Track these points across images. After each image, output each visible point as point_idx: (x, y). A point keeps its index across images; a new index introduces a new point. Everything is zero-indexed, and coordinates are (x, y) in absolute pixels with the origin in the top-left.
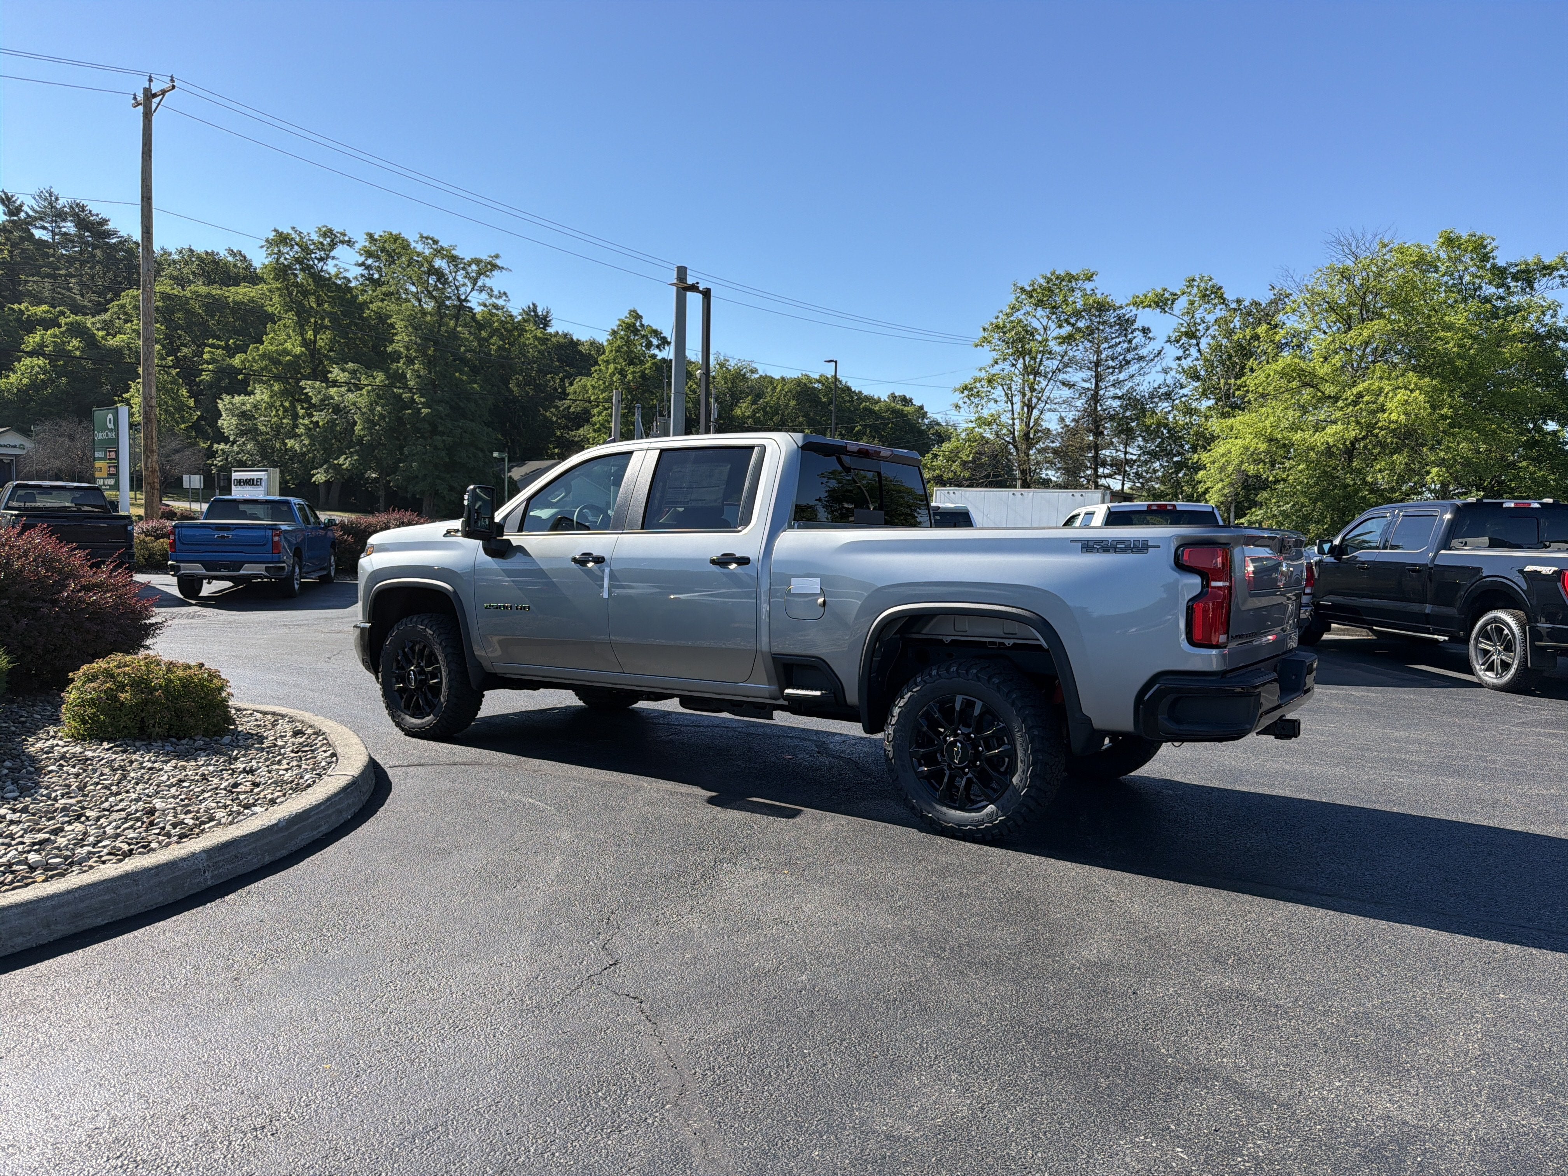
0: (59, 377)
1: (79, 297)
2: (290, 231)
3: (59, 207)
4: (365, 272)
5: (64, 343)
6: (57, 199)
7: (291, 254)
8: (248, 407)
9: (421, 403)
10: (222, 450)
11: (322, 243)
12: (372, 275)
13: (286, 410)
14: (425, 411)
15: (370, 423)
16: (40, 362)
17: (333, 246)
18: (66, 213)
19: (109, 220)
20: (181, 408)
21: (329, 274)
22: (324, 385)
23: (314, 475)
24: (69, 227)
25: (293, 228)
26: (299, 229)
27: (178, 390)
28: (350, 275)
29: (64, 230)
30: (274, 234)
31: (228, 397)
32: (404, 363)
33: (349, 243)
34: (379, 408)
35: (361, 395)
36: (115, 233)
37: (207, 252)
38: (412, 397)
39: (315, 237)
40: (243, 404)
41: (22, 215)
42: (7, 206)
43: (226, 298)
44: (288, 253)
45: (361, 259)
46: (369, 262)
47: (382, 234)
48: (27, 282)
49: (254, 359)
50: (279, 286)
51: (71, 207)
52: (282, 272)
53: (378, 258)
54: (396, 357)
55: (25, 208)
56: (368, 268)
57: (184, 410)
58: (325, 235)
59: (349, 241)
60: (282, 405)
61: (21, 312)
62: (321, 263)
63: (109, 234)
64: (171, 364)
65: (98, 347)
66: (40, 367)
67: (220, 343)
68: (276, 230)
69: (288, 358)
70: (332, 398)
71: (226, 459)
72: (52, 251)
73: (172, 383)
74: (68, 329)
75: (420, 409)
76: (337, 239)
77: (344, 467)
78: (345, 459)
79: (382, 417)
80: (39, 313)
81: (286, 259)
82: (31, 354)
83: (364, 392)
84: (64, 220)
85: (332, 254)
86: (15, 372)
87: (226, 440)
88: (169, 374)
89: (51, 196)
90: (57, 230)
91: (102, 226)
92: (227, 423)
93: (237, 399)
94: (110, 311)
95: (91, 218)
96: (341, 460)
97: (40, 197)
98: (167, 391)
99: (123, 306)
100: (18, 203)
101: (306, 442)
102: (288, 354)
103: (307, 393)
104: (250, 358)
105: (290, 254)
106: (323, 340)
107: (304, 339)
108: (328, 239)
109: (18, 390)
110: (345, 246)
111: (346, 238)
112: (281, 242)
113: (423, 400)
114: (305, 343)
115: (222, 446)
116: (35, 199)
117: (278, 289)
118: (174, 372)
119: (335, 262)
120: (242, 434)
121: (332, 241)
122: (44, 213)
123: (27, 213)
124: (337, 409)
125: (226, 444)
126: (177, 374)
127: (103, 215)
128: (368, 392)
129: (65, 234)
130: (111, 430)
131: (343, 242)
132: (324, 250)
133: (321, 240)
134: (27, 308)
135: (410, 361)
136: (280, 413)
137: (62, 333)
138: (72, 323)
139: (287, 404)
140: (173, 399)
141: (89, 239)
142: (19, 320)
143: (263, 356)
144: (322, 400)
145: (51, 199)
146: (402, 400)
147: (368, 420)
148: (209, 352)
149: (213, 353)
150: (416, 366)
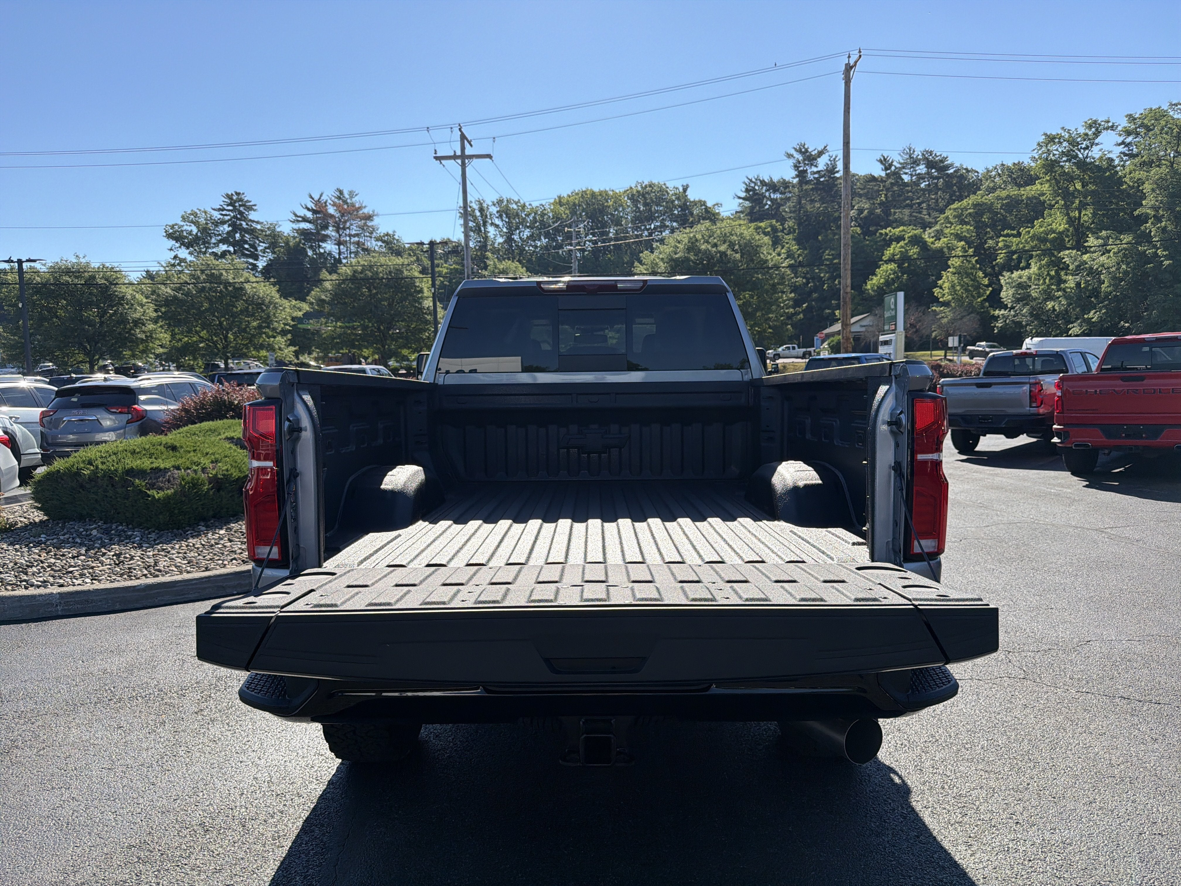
0: (903, 274)
1: (927, 217)
2: (1060, 131)
3: (915, 157)
4: (1125, 150)
5: (907, 251)
6: (914, 151)
7: (1060, 150)
8: (1024, 279)
9: (1164, 256)
10: (1002, 315)
11: (1086, 135)
12: (1132, 150)
13: (1052, 278)
14: (1167, 263)
15: (1116, 280)
16: (892, 266)
17: (1097, 134)
18: (920, 160)
19: (947, 157)
20: (978, 286)
21: (1094, 158)
22: (1079, 253)
23: (1070, 329)
24: (922, 169)
25: (1063, 128)
26: (1067, 127)
27: (976, 273)
28: (1113, 156)
29: (918, 172)
30: (1044, 137)
31: (1008, 273)
32: (1152, 223)
33: (1113, 128)
34: (1124, 267)
35: (1109, 257)
36: (951, 165)
37: (1014, 164)
38: (1156, 252)
39: (1082, 130)
40: (1020, 277)
41: (893, 168)
42: (884, 165)
43: (1021, 196)
44: (1057, 150)
45: (1120, 139)
46: (1129, 139)
47: (1142, 112)
48: (895, 213)
49: (1026, 241)
50: (1048, 178)
51: (923, 154)
52: (1050, 166)
53: (1137, 134)
54: (1143, 219)
55: (895, 163)
56: (1128, 145)
57: (980, 288)
58: (1090, 127)
59: (1112, 126)
60: (1048, 274)
61: (886, 234)
62: (1087, 151)
63: (947, 167)
64: (972, 254)
65: (929, 250)
66: (891, 270)
67: (1013, 232)
68: (1045, 134)
69: (1053, 235)
70: (1086, 263)
71: (1005, 321)
72: (910, 188)
73: (971, 268)
74: (909, 241)
75: (1162, 261)
76: (1101, 127)
77: (1093, 320)
78: (1095, 313)
79: (1126, 273)
80: (897, 233)
81: (1054, 155)
82: (888, 262)
83: (1111, 254)
84: (918, 165)
85: (1096, 141)
86: (876, 275)
87: (1005, 307)
88: (969, 262)
89: (910, 150)
90: (914, 173)
91: (943, 163)
92: (1007, 294)
93: (1016, 274)
94: (939, 223)
95: (937, 159)
96: (1091, 314)
97: (904, 153)
98: (968, 275)
99: (947, 218)
100: (890, 161)
101: (1064, 302)
102: (1054, 232)
103: (1065, 262)
104: (1023, 241)
105: (1056, 150)
106: (1087, 215)
107: (1070, 218)
108: (1093, 129)
109: (878, 287)
110: (1109, 131)
111: (1110, 124)
112: (1049, 142)
113: (1165, 253)
114: (1071, 221)
115: (1002, 312)
116: (900, 154)
117: (1047, 181)
118: (973, 260)
119: (1099, 147)
120: (1018, 301)
121: (1097, 130)
122: (905, 163)
123: (895, 167)
124: (1091, 272)
125: (1005, 310)
126: (976, 261)
127: (944, 155)
128: (1114, 253)
129: (919, 174)
130: (892, 310)
131: (1107, 129)
132: (1089, 139)
133: (1087, 131)
134: (890, 231)
135: (1158, 219)
136: (1047, 281)
137: (906, 244)
138: (912, 236)
139: (1053, 273)
140: (972, 280)
141: (936, 174)
142: (884, 239)
143: (1033, 238)
144: (1078, 267)
145: (910, 153)
146: (1146, 256)
147: (1114, 278)
148: (1003, 240)
149: (1006, 241)
150: (1163, 224)
